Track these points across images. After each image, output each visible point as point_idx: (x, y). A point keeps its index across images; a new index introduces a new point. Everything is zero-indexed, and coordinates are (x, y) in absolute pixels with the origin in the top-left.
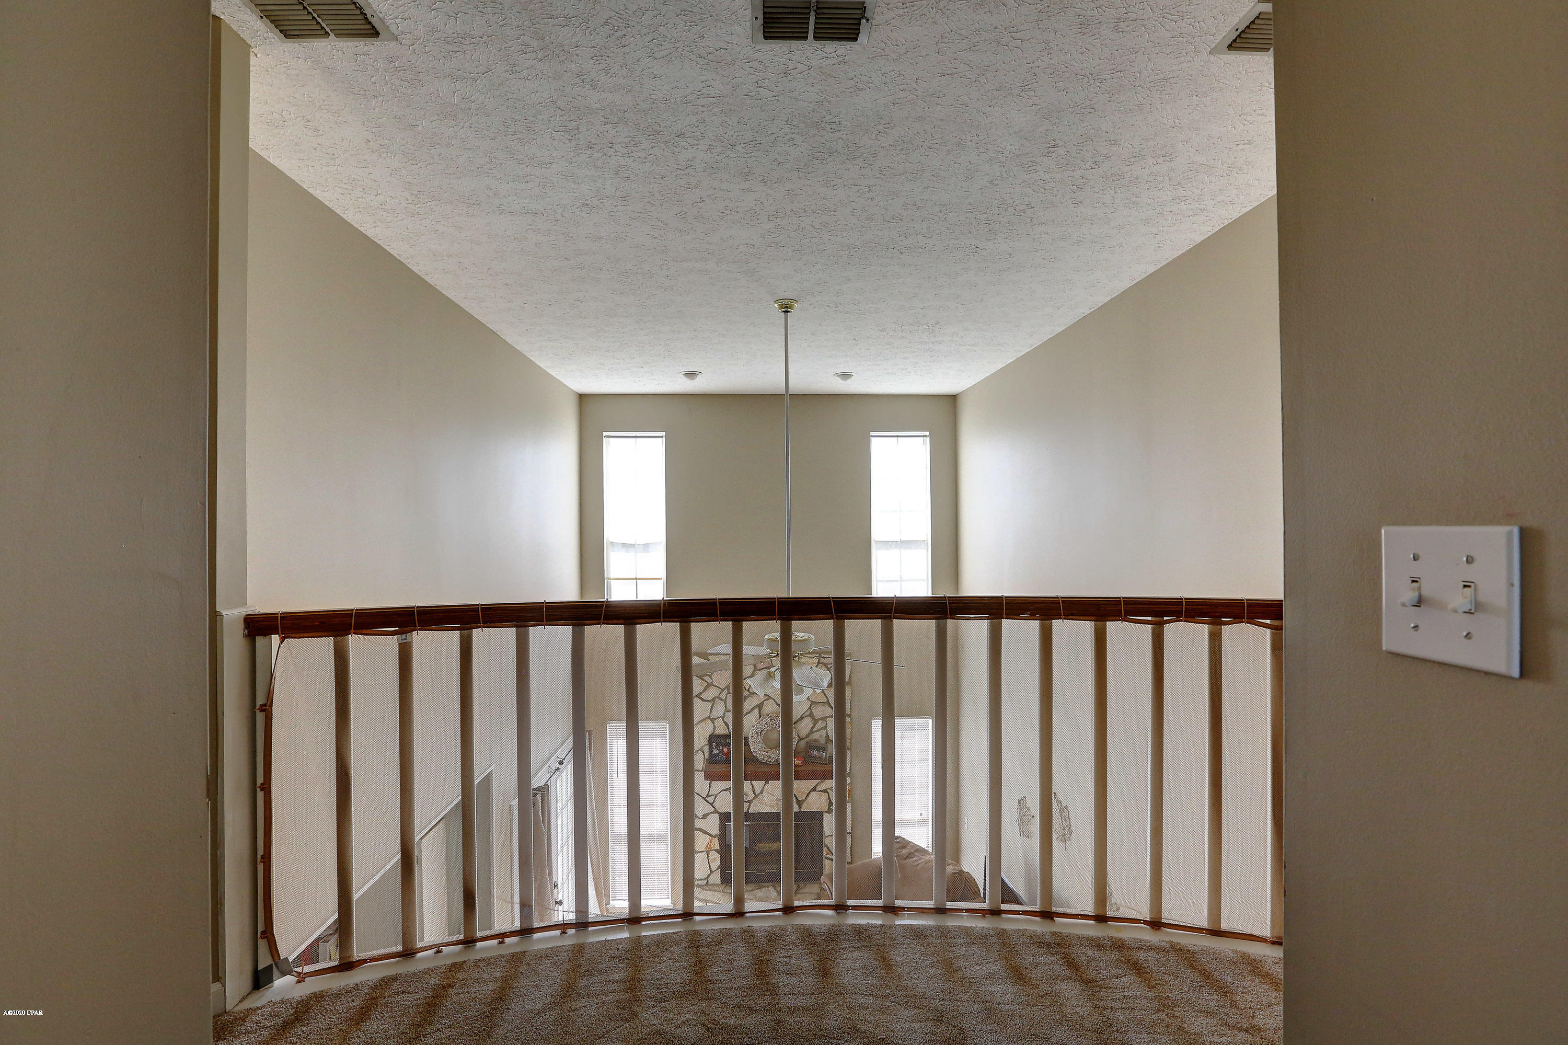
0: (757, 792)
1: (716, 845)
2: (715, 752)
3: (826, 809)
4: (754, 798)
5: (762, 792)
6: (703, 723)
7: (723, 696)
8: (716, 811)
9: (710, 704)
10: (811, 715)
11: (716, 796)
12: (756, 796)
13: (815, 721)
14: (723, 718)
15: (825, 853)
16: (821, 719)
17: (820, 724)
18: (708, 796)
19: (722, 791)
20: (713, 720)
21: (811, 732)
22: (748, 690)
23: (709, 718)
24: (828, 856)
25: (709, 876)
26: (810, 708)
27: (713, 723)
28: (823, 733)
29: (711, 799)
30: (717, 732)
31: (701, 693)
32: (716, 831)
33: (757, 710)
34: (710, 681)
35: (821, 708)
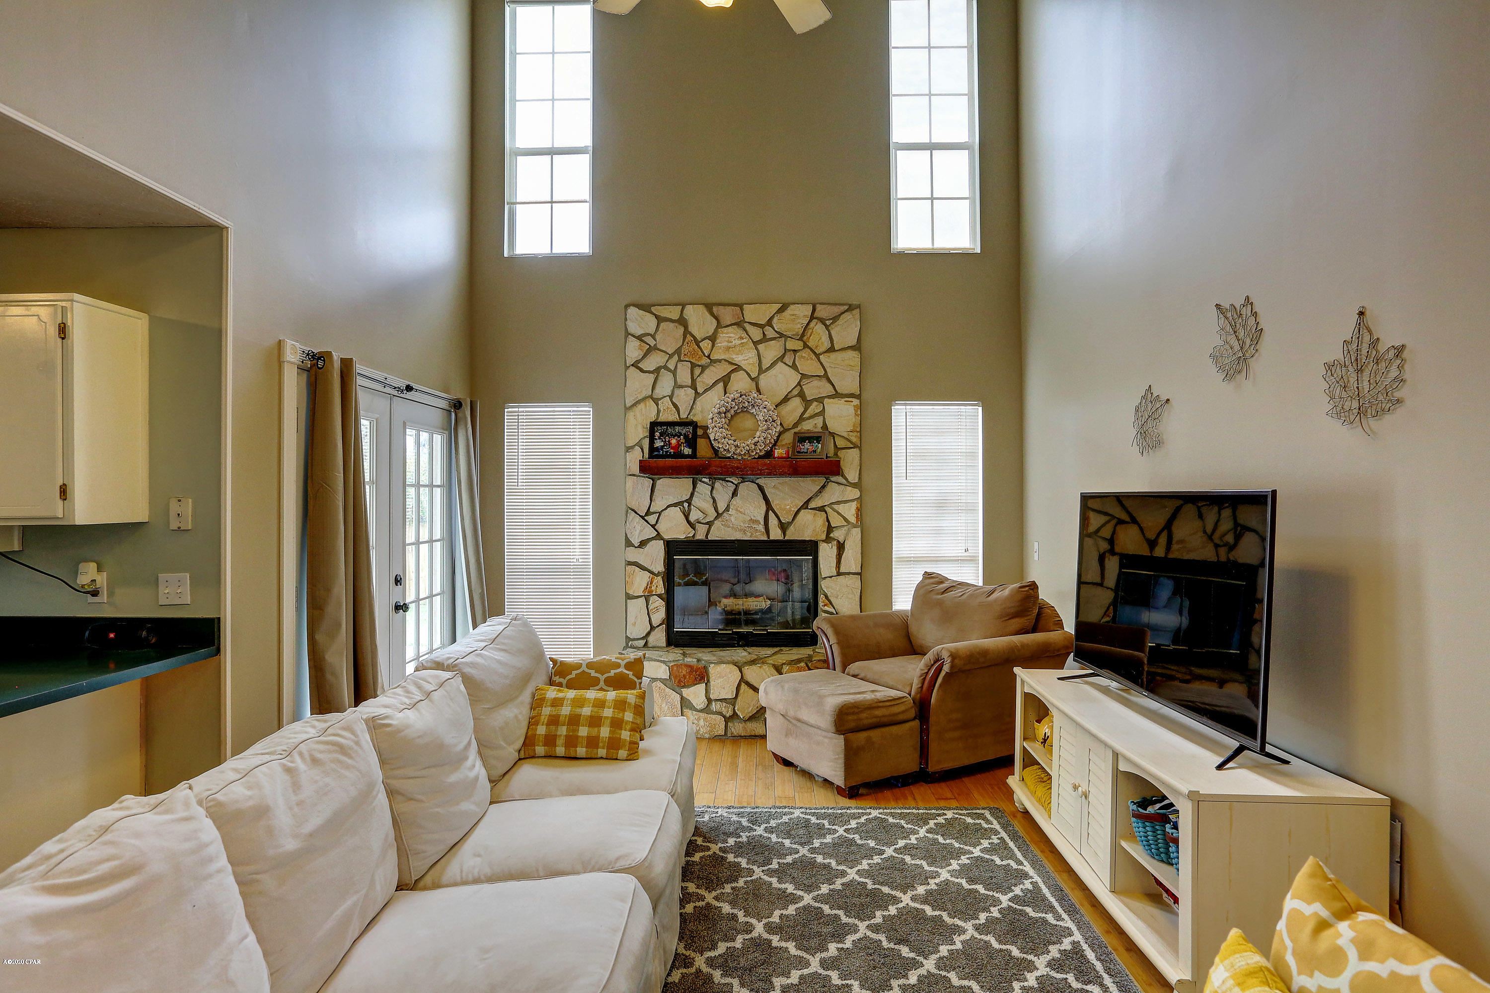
0: (721, 511)
1: (659, 587)
2: (658, 444)
3: (824, 537)
4: (716, 518)
5: (727, 509)
6: (642, 406)
7: (671, 366)
8: (659, 536)
9: (652, 377)
10: (802, 395)
11: (660, 513)
12: (719, 515)
13: (807, 403)
14: (671, 397)
15: (821, 604)
16: (816, 400)
17: (814, 408)
18: (648, 513)
19: (668, 506)
20: (656, 401)
21: (801, 419)
22: (709, 357)
23: (651, 397)
24: (826, 608)
25: (648, 634)
26: (799, 384)
27: (657, 405)
28: (819, 421)
29: (652, 519)
30: (663, 418)
31: (638, 361)
32: (659, 567)
33: (721, 384)
34: (652, 343)
35: (816, 383)
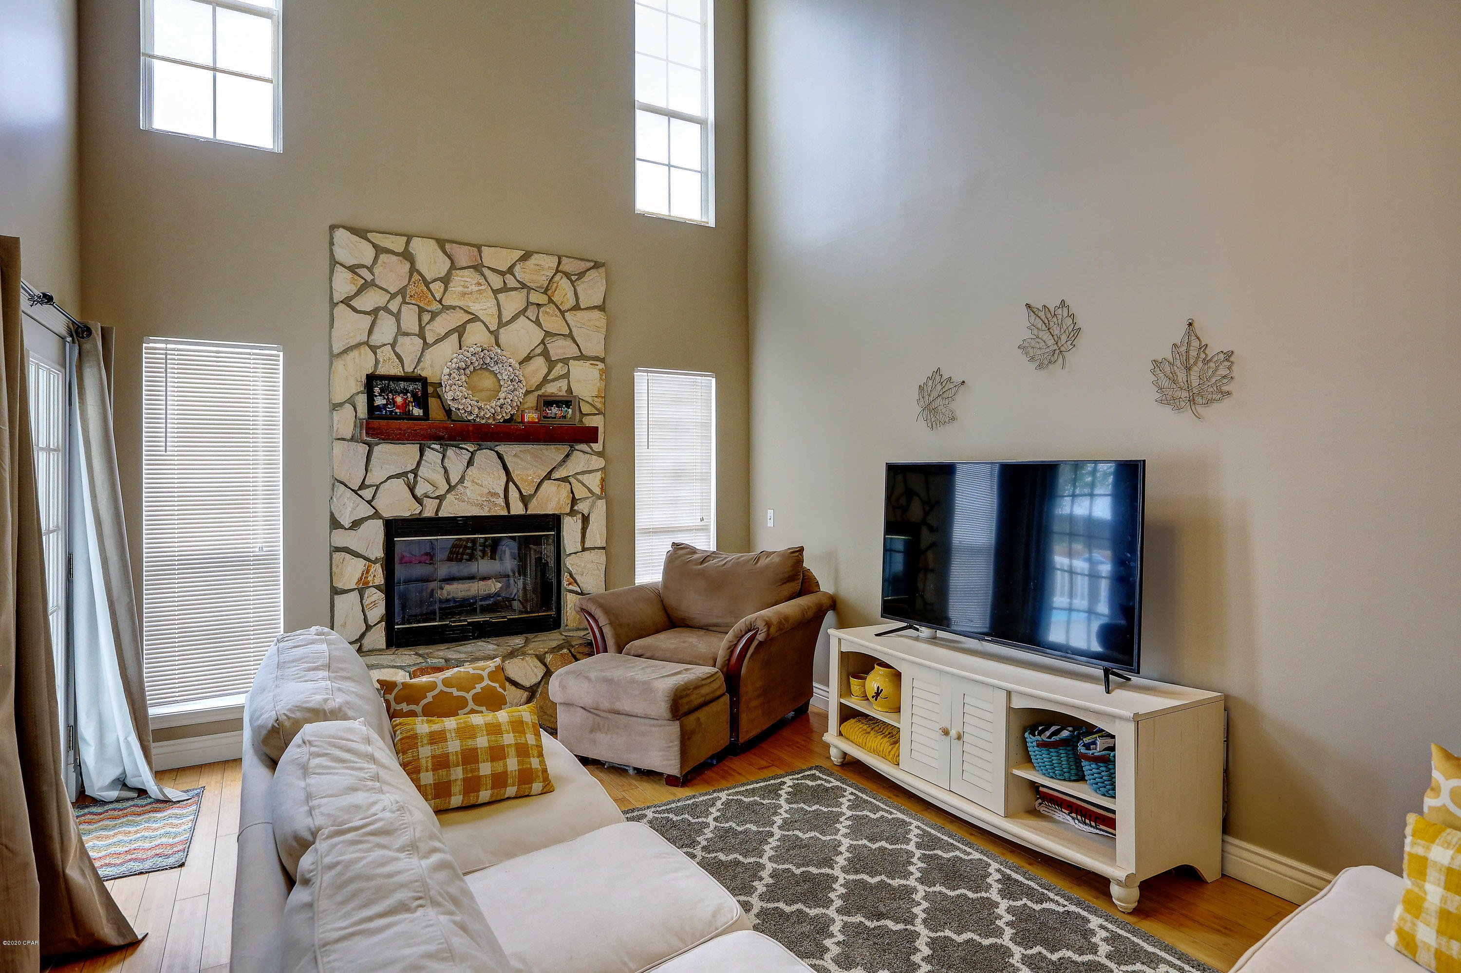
0: (454, 480)
1: (378, 576)
2: (379, 401)
3: (568, 510)
4: (448, 491)
5: (462, 480)
6: (355, 353)
7: (394, 306)
8: (377, 515)
9: (369, 319)
10: (545, 354)
11: (378, 487)
12: (451, 488)
13: (551, 364)
14: (393, 346)
15: (565, 583)
16: (560, 360)
17: (559, 370)
18: (363, 486)
19: (389, 478)
20: (374, 349)
21: (545, 381)
22: (440, 302)
23: (366, 343)
24: (571, 587)
25: (363, 635)
26: (543, 342)
27: (375, 354)
28: (563, 384)
29: (367, 494)
30: (382, 371)
31: (351, 298)
32: (378, 552)
33: (456, 335)
34: (369, 277)
35: (561, 342)
